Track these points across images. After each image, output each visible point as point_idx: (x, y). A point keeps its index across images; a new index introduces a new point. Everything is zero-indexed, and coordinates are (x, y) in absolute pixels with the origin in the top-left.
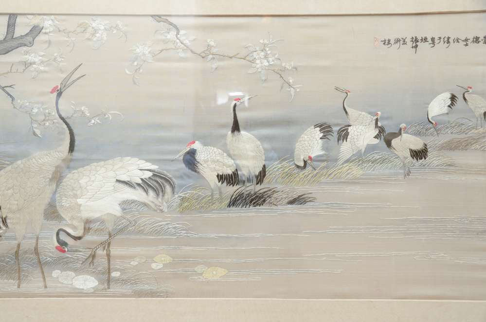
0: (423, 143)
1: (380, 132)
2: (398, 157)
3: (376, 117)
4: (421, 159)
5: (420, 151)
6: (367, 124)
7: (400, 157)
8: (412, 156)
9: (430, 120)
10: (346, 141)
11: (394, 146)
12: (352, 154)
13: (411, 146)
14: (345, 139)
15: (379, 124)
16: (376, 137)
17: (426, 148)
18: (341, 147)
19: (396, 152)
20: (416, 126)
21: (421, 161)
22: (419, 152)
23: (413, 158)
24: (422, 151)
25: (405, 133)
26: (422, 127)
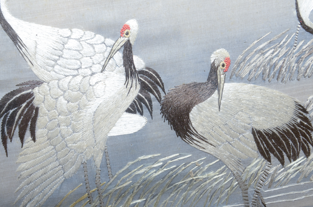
0: (293, 105)
1: (144, 87)
2: (221, 163)
3: (122, 40)
4: (295, 157)
5: (288, 133)
6: (98, 68)
7: (226, 161)
8: (265, 154)
9: (308, 22)
10: (34, 139)
11: (200, 130)
12: (62, 179)
13: (256, 119)
14: (28, 133)
15: (139, 63)
16: (133, 109)
17: (306, 119)
18: (20, 159)
19: (209, 149)
20: (262, 52)
21: (295, 163)
22: (286, 134)
23: (269, 159)
24: (294, 130)
25: (231, 79)
26: (284, 51)
